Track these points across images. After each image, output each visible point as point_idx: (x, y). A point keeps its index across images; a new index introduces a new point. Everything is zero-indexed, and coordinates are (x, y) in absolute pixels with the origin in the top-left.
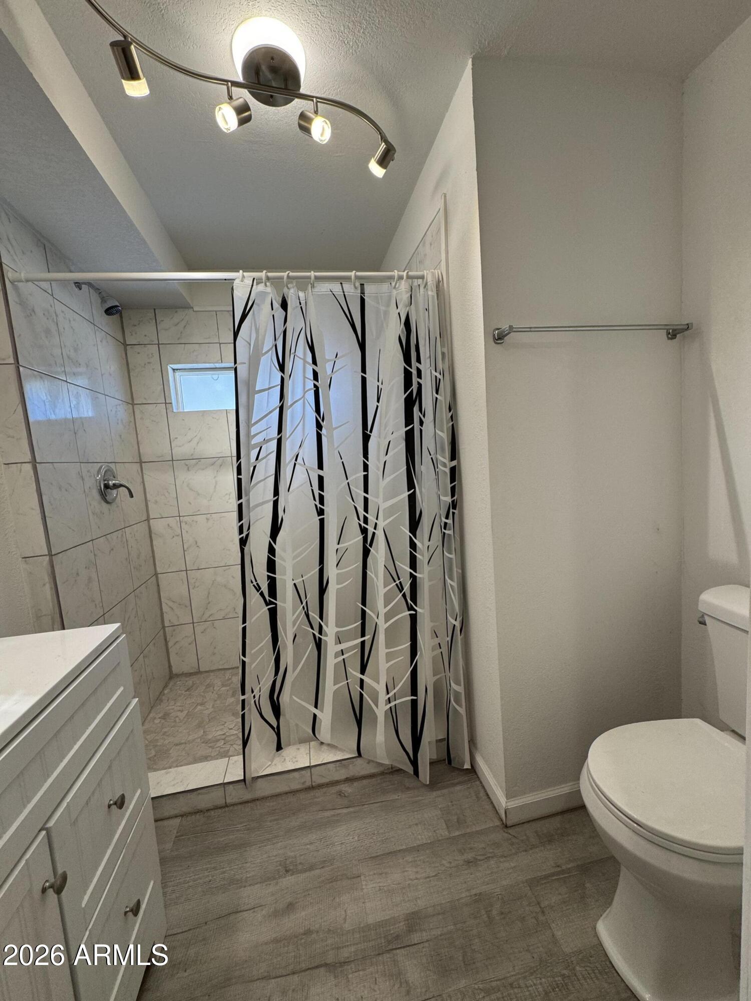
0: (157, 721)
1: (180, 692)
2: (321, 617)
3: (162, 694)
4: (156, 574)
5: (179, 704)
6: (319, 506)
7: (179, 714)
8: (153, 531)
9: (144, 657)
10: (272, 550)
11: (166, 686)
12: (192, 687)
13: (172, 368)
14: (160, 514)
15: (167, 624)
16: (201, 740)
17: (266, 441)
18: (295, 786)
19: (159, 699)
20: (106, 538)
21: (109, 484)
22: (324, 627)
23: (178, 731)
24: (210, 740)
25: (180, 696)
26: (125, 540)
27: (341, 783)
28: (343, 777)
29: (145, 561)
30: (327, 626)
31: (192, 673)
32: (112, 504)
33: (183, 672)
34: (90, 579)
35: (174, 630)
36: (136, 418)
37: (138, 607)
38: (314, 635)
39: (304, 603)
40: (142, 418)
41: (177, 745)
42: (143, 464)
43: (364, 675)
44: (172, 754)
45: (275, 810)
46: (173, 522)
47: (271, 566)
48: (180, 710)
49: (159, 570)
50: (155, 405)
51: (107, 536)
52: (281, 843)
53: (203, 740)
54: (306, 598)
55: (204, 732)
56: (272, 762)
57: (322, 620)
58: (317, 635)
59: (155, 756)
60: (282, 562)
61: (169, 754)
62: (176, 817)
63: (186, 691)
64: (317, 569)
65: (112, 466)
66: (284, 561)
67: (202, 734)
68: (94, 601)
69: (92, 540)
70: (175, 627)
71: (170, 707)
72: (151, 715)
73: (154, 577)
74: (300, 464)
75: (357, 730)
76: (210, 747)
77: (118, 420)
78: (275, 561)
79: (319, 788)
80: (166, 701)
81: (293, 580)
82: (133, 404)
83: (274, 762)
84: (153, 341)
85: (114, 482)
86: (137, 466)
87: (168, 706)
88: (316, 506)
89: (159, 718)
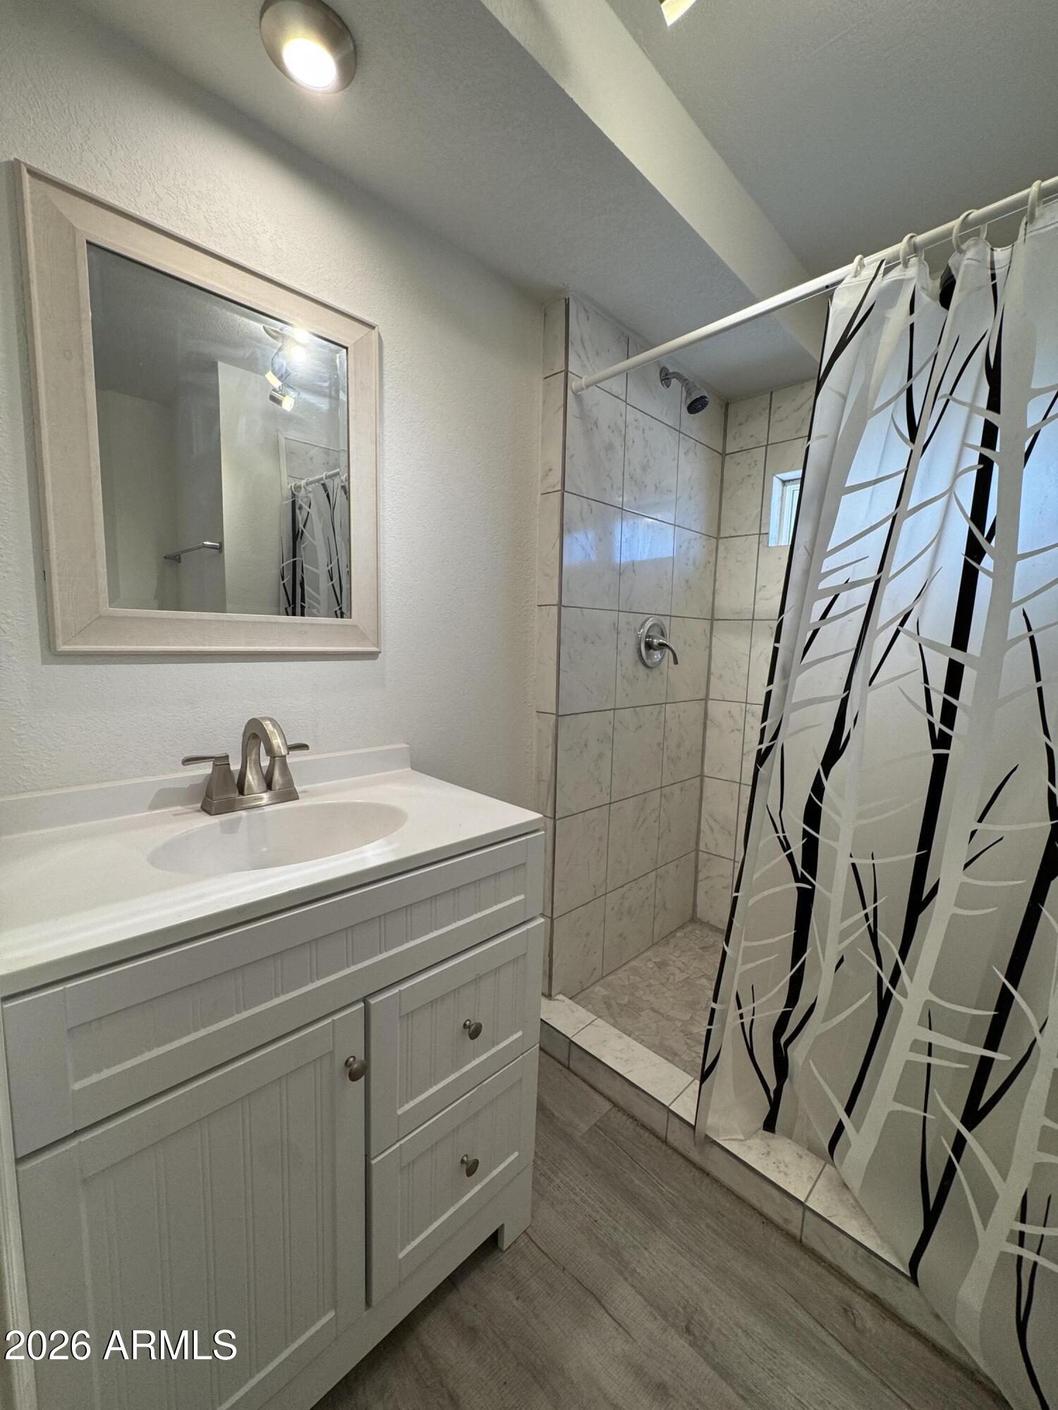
0: (650, 965)
1: (692, 944)
2: (904, 952)
3: (673, 934)
4: (702, 776)
5: (684, 959)
6: (938, 726)
7: (677, 972)
8: (709, 717)
9: (656, 877)
10: (818, 788)
11: (682, 927)
12: (711, 947)
13: (781, 479)
14: (722, 695)
15: (702, 847)
16: (682, 1026)
17: (849, 585)
18: (769, 1210)
19: (666, 938)
20: (635, 710)
21: (652, 642)
22: (904, 976)
23: (664, 993)
24: (692, 1034)
25: (690, 950)
26: (662, 718)
27: (858, 1291)
28: (870, 1288)
29: (688, 754)
30: (911, 978)
31: (719, 929)
32: (653, 670)
33: (708, 921)
34: (600, 755)
35: (709, 860)
36: (719, 556)
37: (662, 810)
38: (880, 980)
39: (870, 909)
40: (725, 558)
41: (654, 1010)
42: (715, 622)
43: (970, 1129)
44: (642, 1018)
45: (723, 1216)
46: (736, 709)
47: (813, 815)
48: (680, 968)
49: (706, 771)
50: (746, 537)
51: (637, 709)
52: (703, 1276)
53: (684, 1027)
54: (875, 901)
55: (691, 1017)
56: (746, 1140)
57: (903, 958)
58: (886, 983)
59: (625, 1005)
60: (833, 815)
61: (640, 1015)
62: (609, 1100)
63: (700, 949)
64: (913, 855)
65: (666, 621)
66: (839, 814)
67: (688, 1018)
68: (600, 783)
69: (614, 709)
70: (711, 856)
71: (673, 958)
72: (649, 953)
73: (699, 778)
74: (908, 633)
75: (921, 1228)
76: (687, 1044)
77: (688, 559)
78: (820, 808)
79: (812, 1255)
80: (672, 946)
81: (851, 856)
82: (717, 539)
83: (748, 1141)
84: (760, 442)
85: (661, 641)
86: (706, 624)
87: (670, 954)
88: (931, 725)
89: (655, 962)
